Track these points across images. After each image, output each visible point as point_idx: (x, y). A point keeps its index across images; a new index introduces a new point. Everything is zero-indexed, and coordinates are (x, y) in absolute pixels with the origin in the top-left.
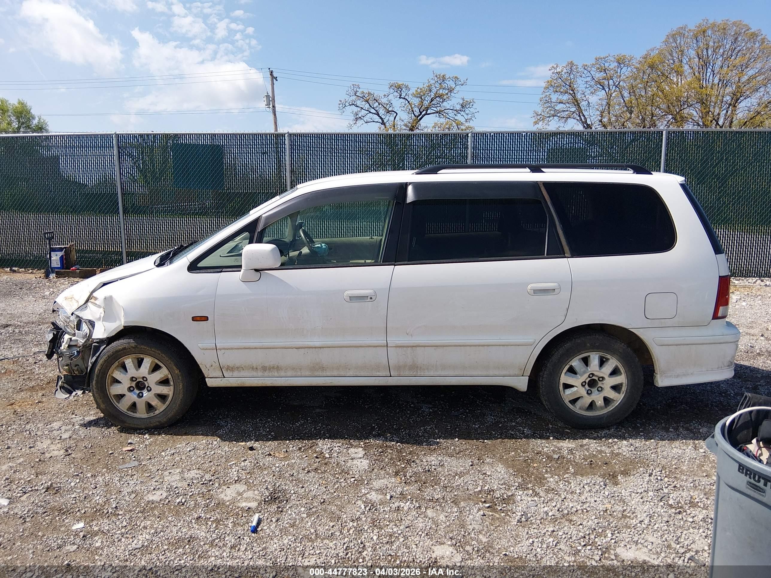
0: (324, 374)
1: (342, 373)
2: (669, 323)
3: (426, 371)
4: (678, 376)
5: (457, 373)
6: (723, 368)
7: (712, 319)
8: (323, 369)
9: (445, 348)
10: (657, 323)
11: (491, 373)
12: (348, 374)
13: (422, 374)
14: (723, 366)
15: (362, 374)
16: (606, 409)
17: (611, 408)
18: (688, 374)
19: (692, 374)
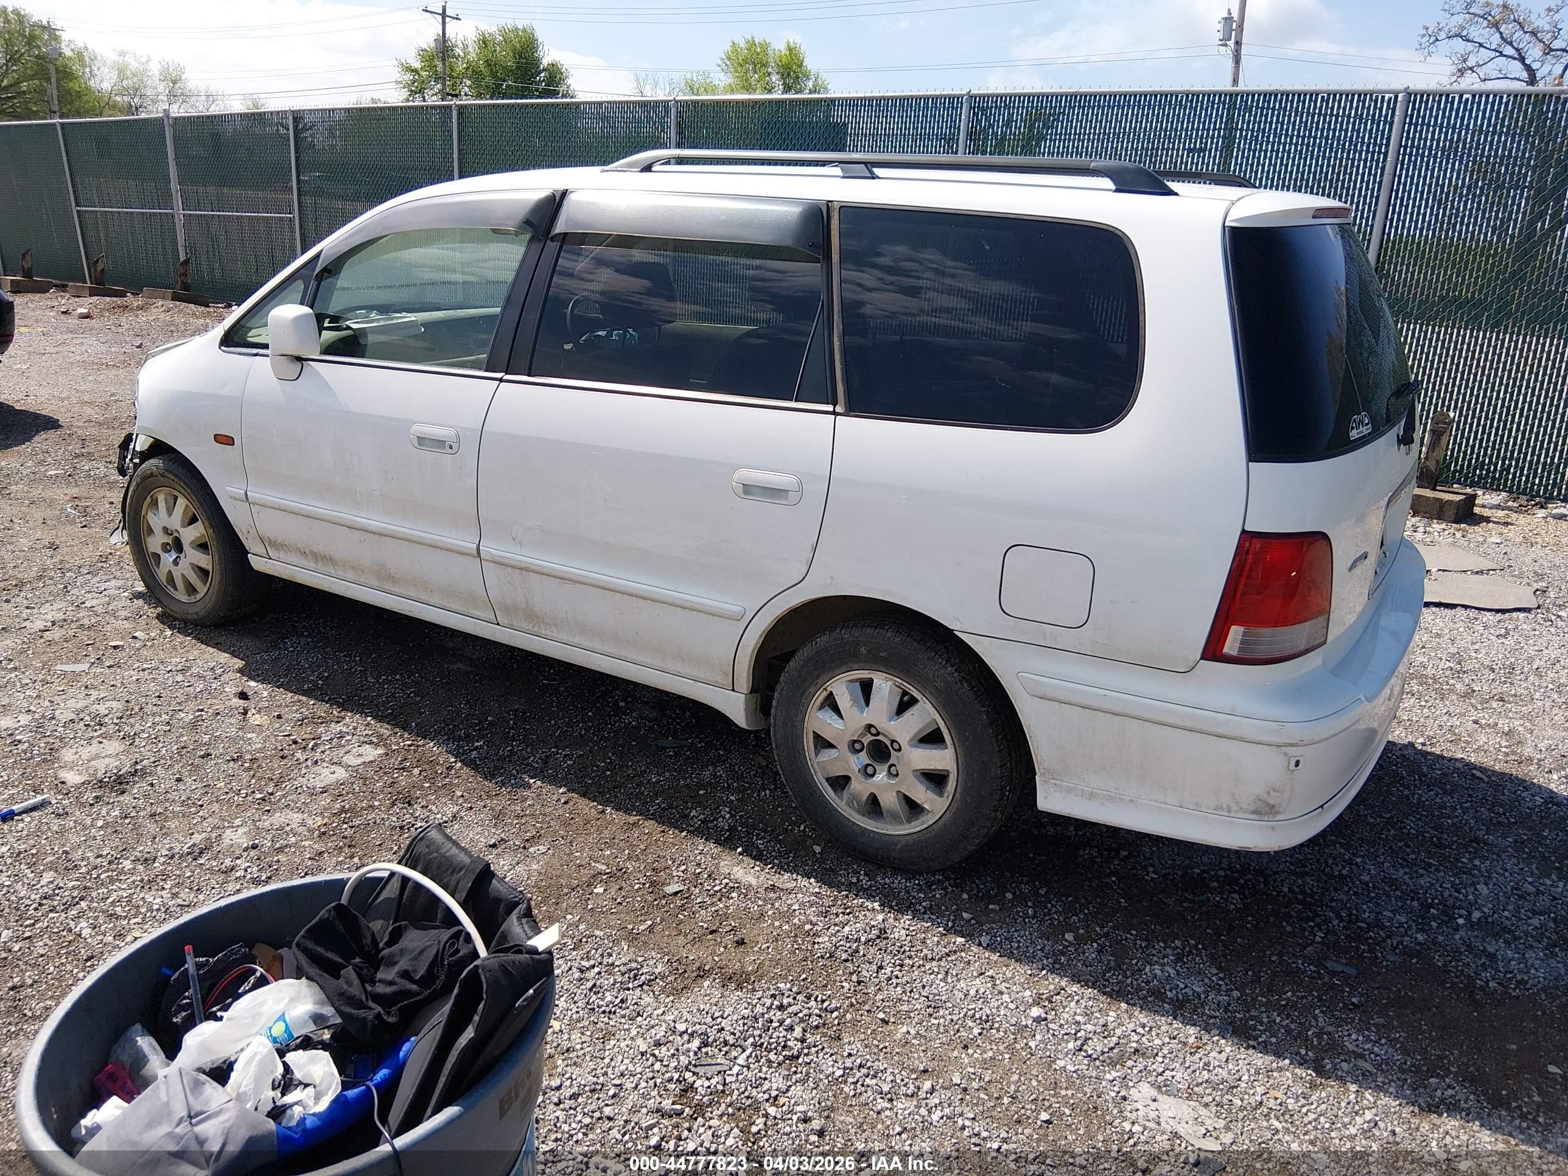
0: (397, 590)
1: (423, 597)
2: (1066, 639)
3: (553, 628)
4: (1091, 796)
5: (609, 649)
6: (1232, 815)
7: (1202, 658)
8: (392, 578)
9: (577, 585)
10: (1030, 632)
11: (670, 665)
12: (432, 601)
13: (548, 633)
14: (1234, 807)
15: (455, 607)
16: (908, 826)
17: (917, 826)
18: (1122, 800)
19: (1132, 801)
